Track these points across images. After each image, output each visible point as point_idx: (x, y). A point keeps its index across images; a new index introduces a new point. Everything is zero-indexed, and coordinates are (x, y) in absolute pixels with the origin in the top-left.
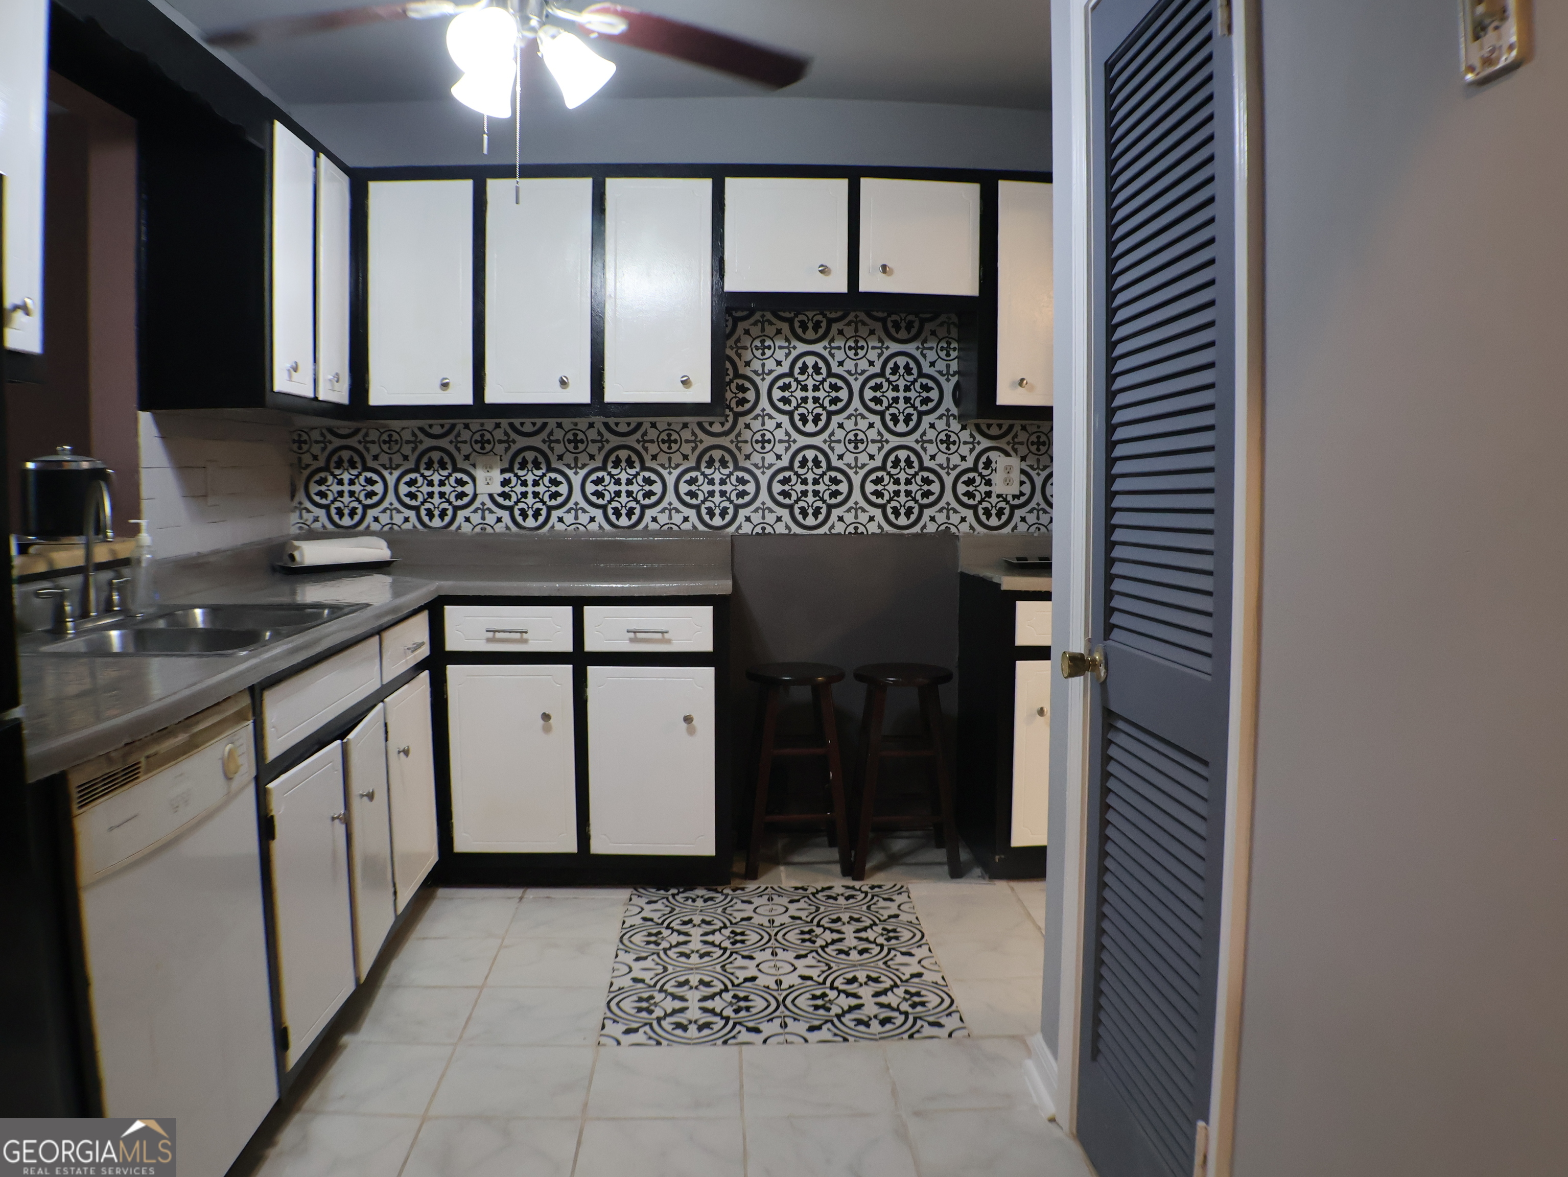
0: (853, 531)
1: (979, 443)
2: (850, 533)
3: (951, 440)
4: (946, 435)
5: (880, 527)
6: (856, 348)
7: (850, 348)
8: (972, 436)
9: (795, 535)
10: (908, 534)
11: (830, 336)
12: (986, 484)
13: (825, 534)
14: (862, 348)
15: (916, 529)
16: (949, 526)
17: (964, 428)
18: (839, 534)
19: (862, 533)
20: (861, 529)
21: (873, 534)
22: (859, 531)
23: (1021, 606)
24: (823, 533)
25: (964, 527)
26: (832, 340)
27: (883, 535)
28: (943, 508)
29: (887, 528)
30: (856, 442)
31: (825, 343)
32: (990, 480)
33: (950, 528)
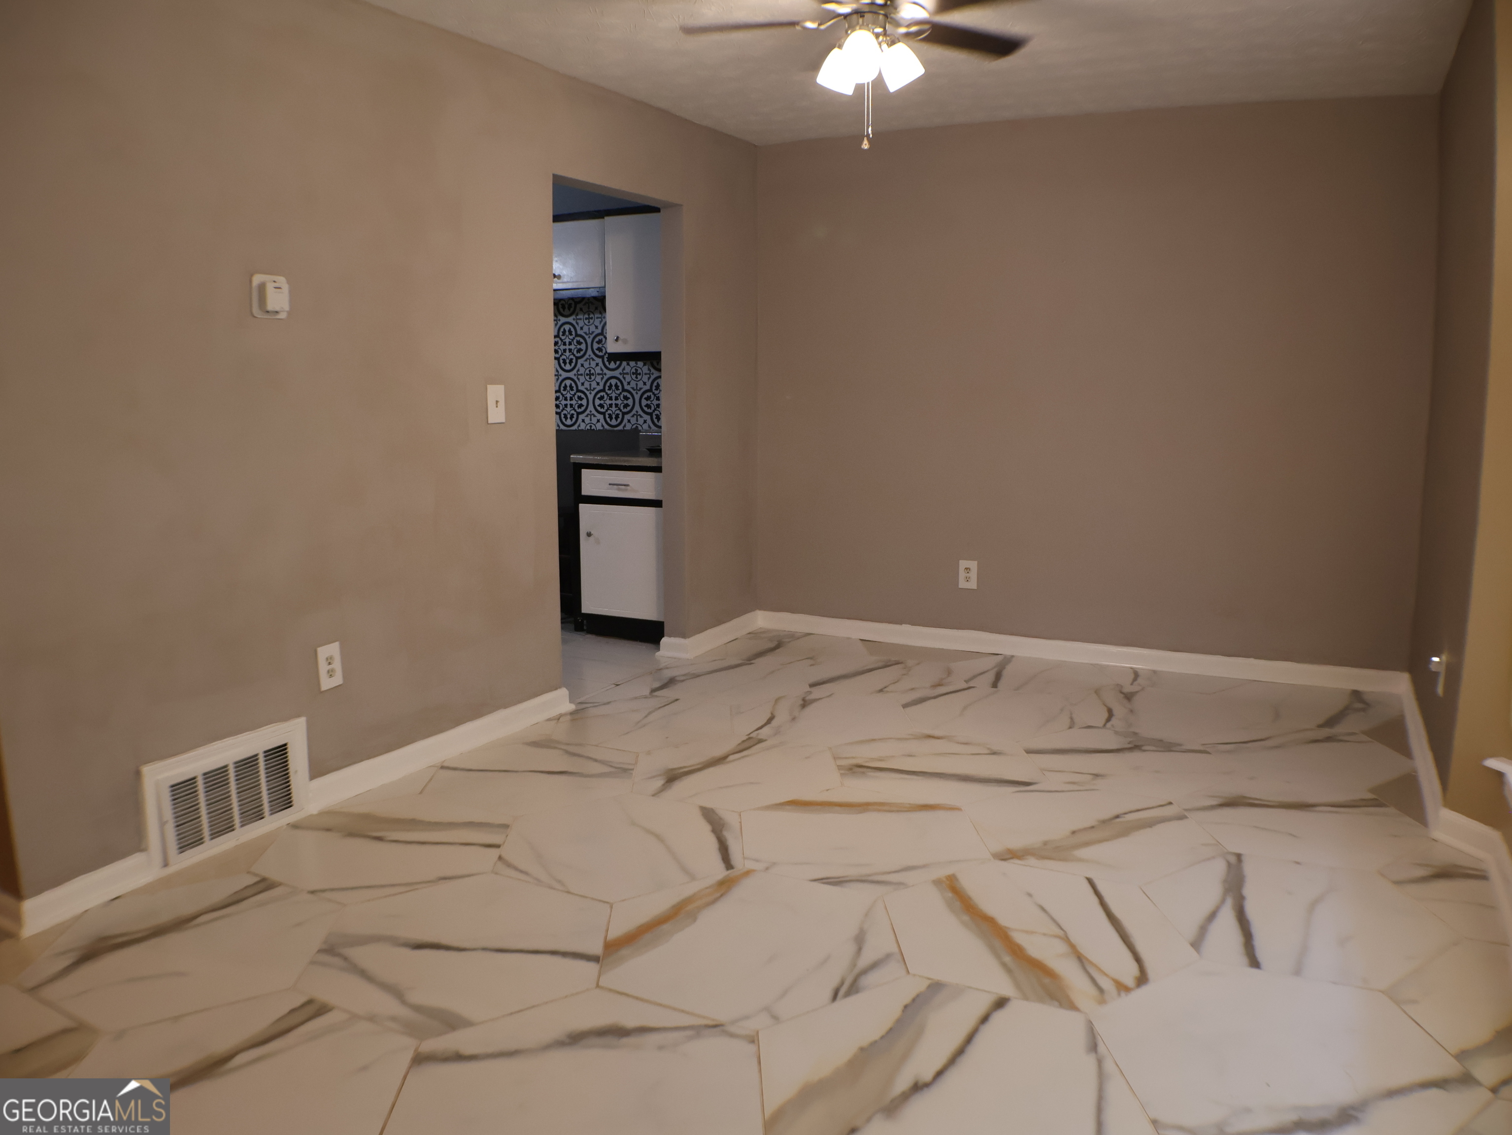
0: (589, 428)
1: (653, 374)
2: (588, 429)
3: (638, 372)
4: (636, 369)
5: (603, 426)
6: (589, 318)
7: (586, 319)
8: (649, 370)
9: (562, 430)
10: (617, 430)
11: (576, 312)
12: (656, 400)
13: (576, 430)
14: (592, 318)
15: (620, 428)
16: (638, 425)
17: (645, 365)
18: (583, 430)
19: (594, 429)
20: (593, 427)
21: (599, 430)
22: (592, 428)
23: (585, 472)
24: (574, 429)
25: (645, 426)
26: (577, 315)
27: (604, 431)
28: (634, 415)
29: (606, 427)
30: (590, 375)
31: (574, 317)
32: (659, 397)
33: (638, 427)
